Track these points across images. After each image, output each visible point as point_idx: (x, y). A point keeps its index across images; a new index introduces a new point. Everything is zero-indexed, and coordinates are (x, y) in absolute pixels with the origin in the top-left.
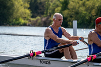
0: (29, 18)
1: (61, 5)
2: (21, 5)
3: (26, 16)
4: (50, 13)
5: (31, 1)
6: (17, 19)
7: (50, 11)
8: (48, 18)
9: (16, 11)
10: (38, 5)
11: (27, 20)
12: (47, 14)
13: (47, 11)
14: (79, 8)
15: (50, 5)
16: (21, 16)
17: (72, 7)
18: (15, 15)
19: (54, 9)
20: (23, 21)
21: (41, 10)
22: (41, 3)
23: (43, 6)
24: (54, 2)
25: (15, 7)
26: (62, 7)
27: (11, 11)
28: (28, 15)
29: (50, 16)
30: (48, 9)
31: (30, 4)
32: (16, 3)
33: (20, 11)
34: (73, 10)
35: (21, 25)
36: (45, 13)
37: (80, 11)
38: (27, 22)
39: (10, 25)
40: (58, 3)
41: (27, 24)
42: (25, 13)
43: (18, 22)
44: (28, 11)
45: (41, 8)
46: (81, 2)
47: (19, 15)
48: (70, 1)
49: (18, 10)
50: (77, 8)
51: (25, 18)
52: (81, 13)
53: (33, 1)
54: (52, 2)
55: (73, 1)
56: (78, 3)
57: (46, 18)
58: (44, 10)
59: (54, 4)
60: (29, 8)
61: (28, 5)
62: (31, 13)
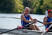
0: (23, 10)
1: (39, 3)
2: (19, 3)
3: (21, 8)
4: (33, 7)
5: (24, 1)
6: (17, 10)
7: (34, 6)
8: (32, 10)
9: (16, 6)
10: (27, 2)
11: (22, 10)
12: (32, 7)
13: (32, 6)
14: (49, 4)
15: (33, 3)
16: (19, 8)
17: (45, 4)
18: (16, 8)
19: (36, 5)
20: (19, 11)
21: (29, 5)
22: (29, 2)
23: (30, 3)
24: (35, 1)
25: (16, 4)
26: (40, 4)
27: (14, 6)
28: (22, 8)
29: (34, 8)
30: (32, 5)
31: (23, 2)
32: (16, 2)
33: (18, 6)
34: (46, 6)
35: (19, 13)
36: (31, 7)
37: (49, 6)
38: (22, 11)
39: (13, 13)
40: (38, 2)
41: (22, 13)
42: (21, 7)
43: (17, 11)
44: (22, 6)
45: (29, 4)
46: (50, 1)
47: (18, 8)
48: (44, 1)
49: (17, 5)
50: (48, 4)
51: (21, 9)
52: (50, 7)
53: (25, 1)
54: (34, 1)
55: (46, 1)
56: (48, 1)
57: (31, 9)
58: (31, 5)
59: (36, 2)
60: (23, 4)
61: (22, 3)
62: (24, 7)
